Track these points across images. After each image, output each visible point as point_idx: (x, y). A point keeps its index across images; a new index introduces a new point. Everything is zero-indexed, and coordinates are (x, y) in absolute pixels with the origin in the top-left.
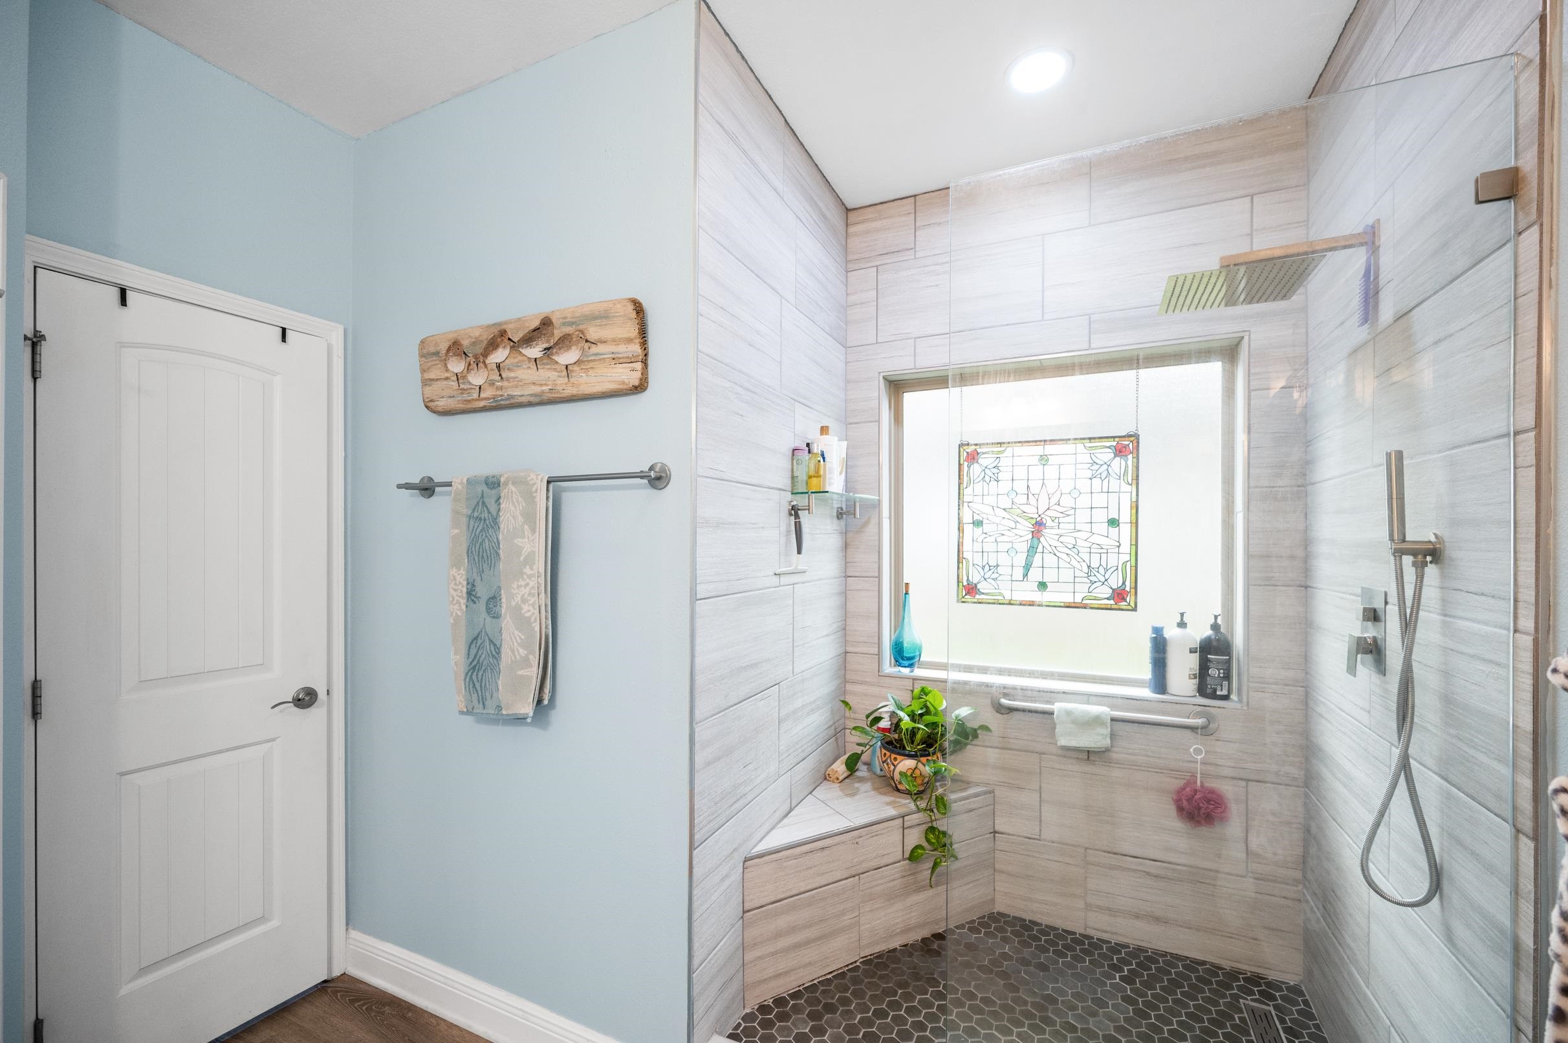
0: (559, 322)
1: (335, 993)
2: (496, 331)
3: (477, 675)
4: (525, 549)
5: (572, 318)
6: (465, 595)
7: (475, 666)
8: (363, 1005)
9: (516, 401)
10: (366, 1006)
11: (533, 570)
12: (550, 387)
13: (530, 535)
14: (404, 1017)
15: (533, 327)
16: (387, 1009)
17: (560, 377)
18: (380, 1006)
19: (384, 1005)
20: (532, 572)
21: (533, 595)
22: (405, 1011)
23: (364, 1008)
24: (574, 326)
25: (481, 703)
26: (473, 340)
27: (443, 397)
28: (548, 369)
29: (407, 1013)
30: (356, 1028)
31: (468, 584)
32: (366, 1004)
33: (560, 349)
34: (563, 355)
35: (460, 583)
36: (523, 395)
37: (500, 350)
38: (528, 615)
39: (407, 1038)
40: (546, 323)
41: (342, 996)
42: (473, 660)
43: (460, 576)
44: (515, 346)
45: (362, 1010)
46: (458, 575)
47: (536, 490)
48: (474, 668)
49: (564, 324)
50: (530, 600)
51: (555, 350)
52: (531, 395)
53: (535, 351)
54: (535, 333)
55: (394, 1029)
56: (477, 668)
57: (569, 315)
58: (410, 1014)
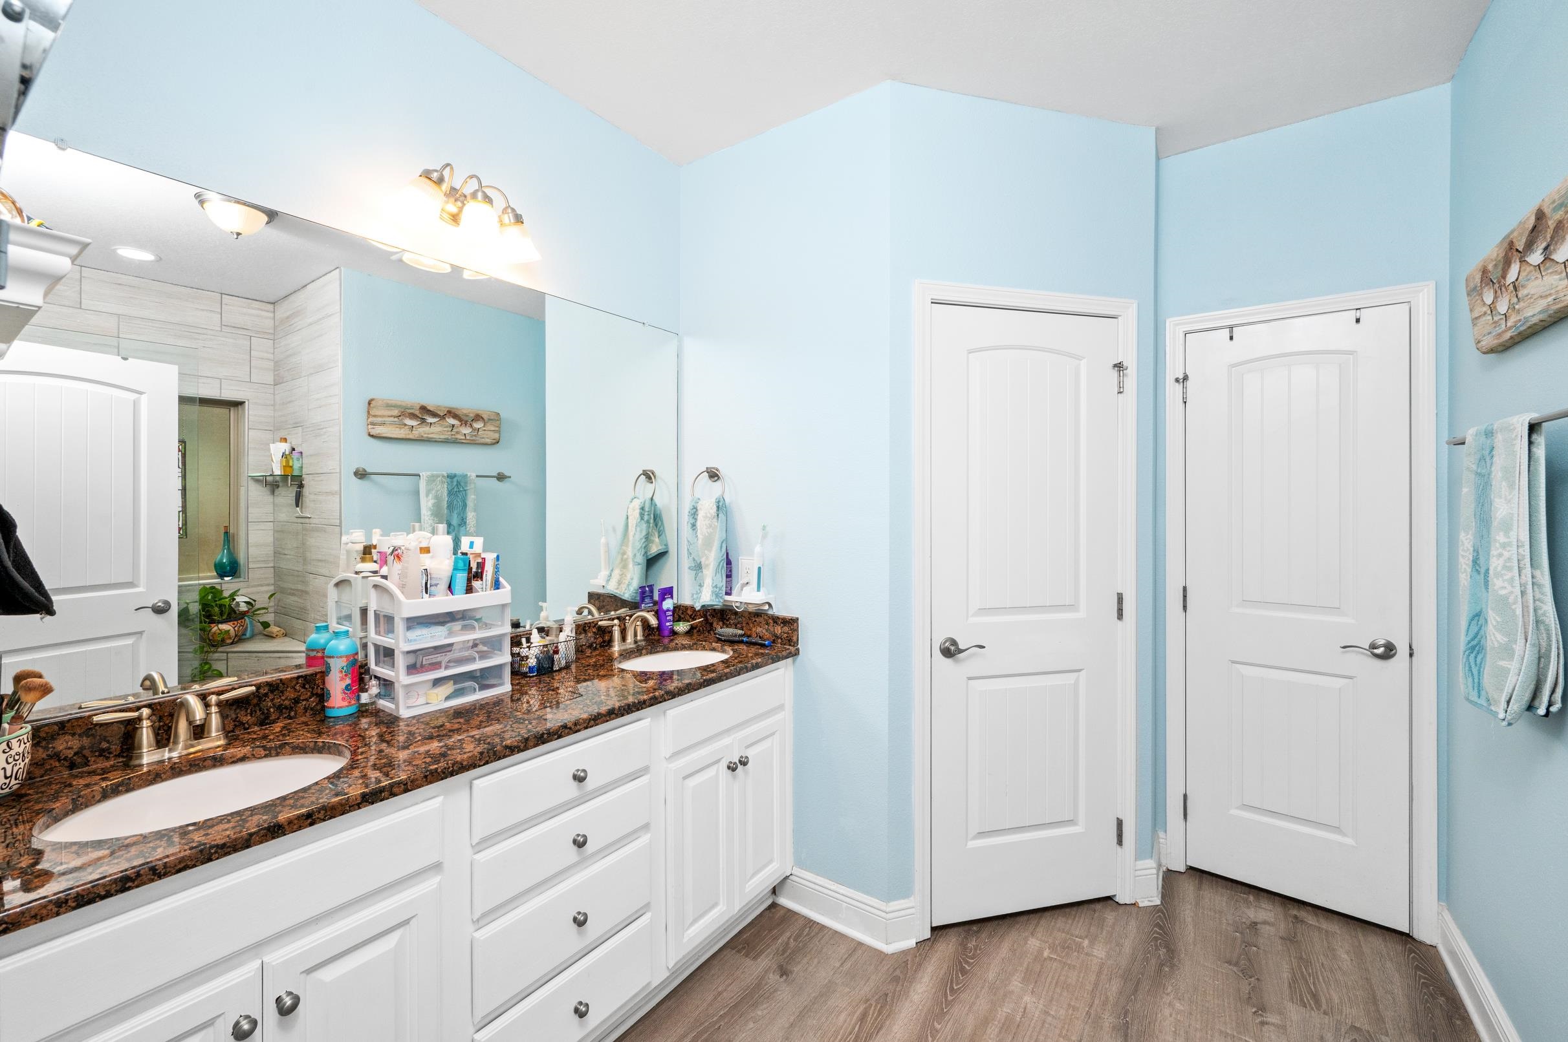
0: (1550, 211)
1: (1411, 951)
2: (1506, 245)
3: (1476, 657)
4: (1502, 510)
5: (1559, 199)
6: (1471, 563)
7: (1476, 646)
8: (1425, 978)
9: (1530, 323)
10: (1426, 981)
11: (1509, 537)
12: (1554, 297)
13: (1507, 494)
14: (1450, 1018)
15: (1531, 226)
16: (1441, 1000)
17: (1560, 280)
18: (1438, 992)
19: (1443, 995)
20: (1506, 540)
21: (1510, 569)
22: (1457, 1016)
23: (1422, 980)
24: (1563, 209)
25: (1476, 690)
26: (1494, 263)
27: (1485, 336)
28: (1551, 273)
29: (1458, 1019)
30: (1399, 984)
31: (1474, 551)
32: (1427, 979)
33: (1556, 244)
34: (1561, 249)
35: (1468, 550)
36: (1535, 315)
37: (1513, 265)
38: (1503, 592)
39: (1433, 1031)
40: (1540, 216)
41: (1413, 958)
42: (1473, 640)
43: (1468, 541)
44: (1522, 255)
45: (1419, 981)
46: (1466, 539)
47: (1516, 436)
48: (1473, 648)
49: (1555, 210)
50: (1505, 575)
51: (1552, 248)
52: (1540, 313)
53: (1536, 258)
54: (1534, 233)
55: (1430, 1015)
56: (1477, 649)
57: (1556, 197)
58: (1458, 1022)
